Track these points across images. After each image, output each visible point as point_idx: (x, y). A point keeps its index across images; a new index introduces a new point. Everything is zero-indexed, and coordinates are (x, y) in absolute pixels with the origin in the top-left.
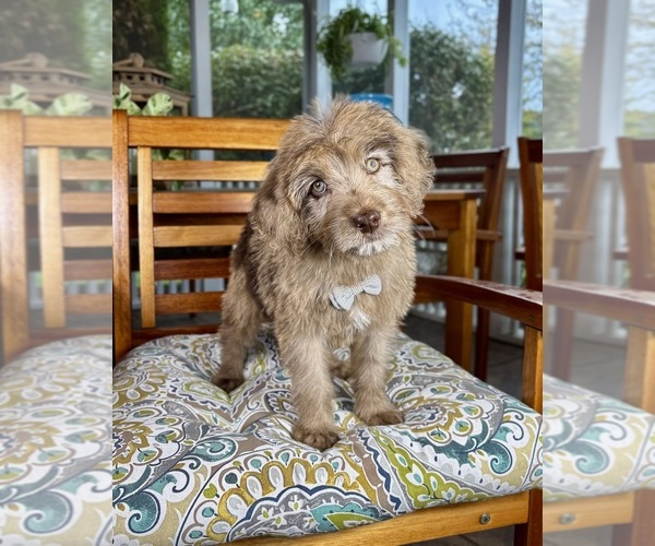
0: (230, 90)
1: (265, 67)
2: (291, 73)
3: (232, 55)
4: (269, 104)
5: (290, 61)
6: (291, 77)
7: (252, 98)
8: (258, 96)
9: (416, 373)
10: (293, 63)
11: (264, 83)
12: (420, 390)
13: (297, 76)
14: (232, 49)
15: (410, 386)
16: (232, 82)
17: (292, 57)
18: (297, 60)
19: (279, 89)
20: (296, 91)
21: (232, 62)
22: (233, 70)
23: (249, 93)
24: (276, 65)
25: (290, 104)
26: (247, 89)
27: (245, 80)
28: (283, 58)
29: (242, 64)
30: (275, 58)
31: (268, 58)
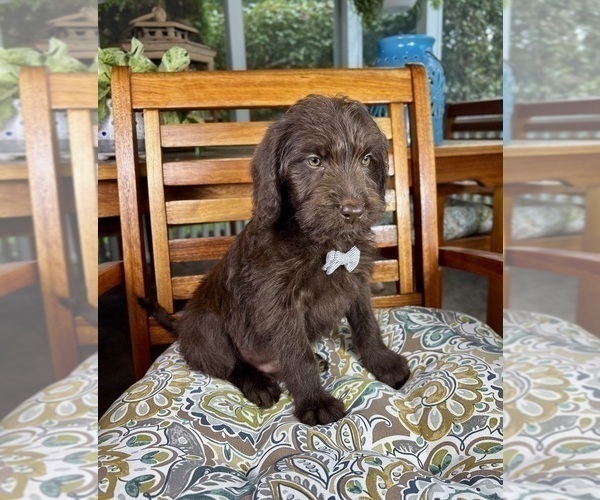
0: (264, 46)
2: (322, 26)
4: (301, 58)
6: (323, 30)
7: (285, 53)
8: (291, 51)
10: (324, 15)
14: (264, 4)
16: (265, 38)
18: (328, 12)
19: (312, 42)
20: (327, 43)
22: (265, 25)
23: (283, 47)
24: (307, 18)
25: (322, 56)
26: (280, 44)
27: (278, 36)
28: (314, 10)
29: (274, 20)
30: (306, 11)
31: (299, 12)
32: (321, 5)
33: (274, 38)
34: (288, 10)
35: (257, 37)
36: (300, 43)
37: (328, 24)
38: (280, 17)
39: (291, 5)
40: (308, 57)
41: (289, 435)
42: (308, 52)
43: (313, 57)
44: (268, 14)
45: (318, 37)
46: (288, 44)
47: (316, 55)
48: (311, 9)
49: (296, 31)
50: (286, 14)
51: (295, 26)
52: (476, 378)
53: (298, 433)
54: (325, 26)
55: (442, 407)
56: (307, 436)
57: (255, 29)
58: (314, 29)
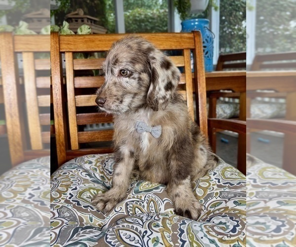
1: (151, 18)
2: (163, 20)
3: (136, 13)
5: (162, 14)
6: (163, 22)
9: (222, 190)
10: (164, 15)
11: (151, 26)
12: (226, 202)
13: (166, 21)
14: (135, 10)
15: (219, 199)
17: (163, 13)
18: (166, 14)
19: (158, 28)
20: (165, 29)
21: (136, 17)
24: (156, 16)
30: (155, 13)
31: (152, 14)
32: (162, 11)
33: (140, 26)
34: (146, 13)
35: (131, 26)
38: (143, 16)
39: (148, 11)
41: (124, 208)
44: (137, 15)
45: (161, 26)
48: (158, 13)
49: (150, 23)
50: (146, 15)
51: (150, 20)
53: (128, 207)
56: (132, 208)
57: (131, 22)
58: (159, 22)
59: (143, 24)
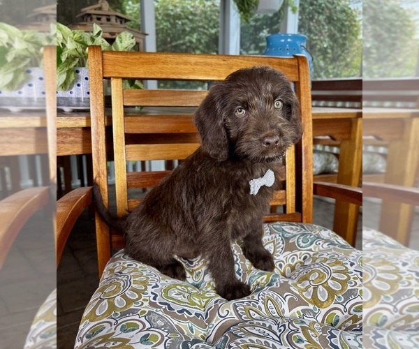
0: (167, 30)
1: (192, 13)
2: (210, 19)
3: (168, 4)
4: (194, 41)
5: (209, 9)
6: (210, 21)
7: (182, 36)
8: (187, 35)
10: (211, 11)
11: (191, 26)
13: (214, 20)
16: (168, 24)
17: (210, 6)
18: (214, 8)
20: (213, 31)
21: (168, 10)
22: (168, 15)
23: (180, 32)
24: (198, 12)
25: (209, 41)
26: (178, 30)
27: (177, 23)
28: (204, 6)
29: (175, 11)
30: (198, 7)
31: (193, 7)
32: (209, 3)
33: (174, 25)
34: (184, 5)
35: (161, 23)
36: (193, 30)
37: (214, 17)
38: (178, 10)
39: (187, 1)
40: (199, 40)
42: (199, 37)
43: (203, 41)
45: (206, 27)
46: (184, 30)
47: (204, 39)
48: (201, 6)
49: (191, 21)
50: (183, 8)
51: (190, 17)
52: (342, 265)
53: (238, 309)
54: (212, 19)
55: (325, 285)
56: (244, 310)
57: (160, 18)
58: (204, 20)
59: (180, 23)
